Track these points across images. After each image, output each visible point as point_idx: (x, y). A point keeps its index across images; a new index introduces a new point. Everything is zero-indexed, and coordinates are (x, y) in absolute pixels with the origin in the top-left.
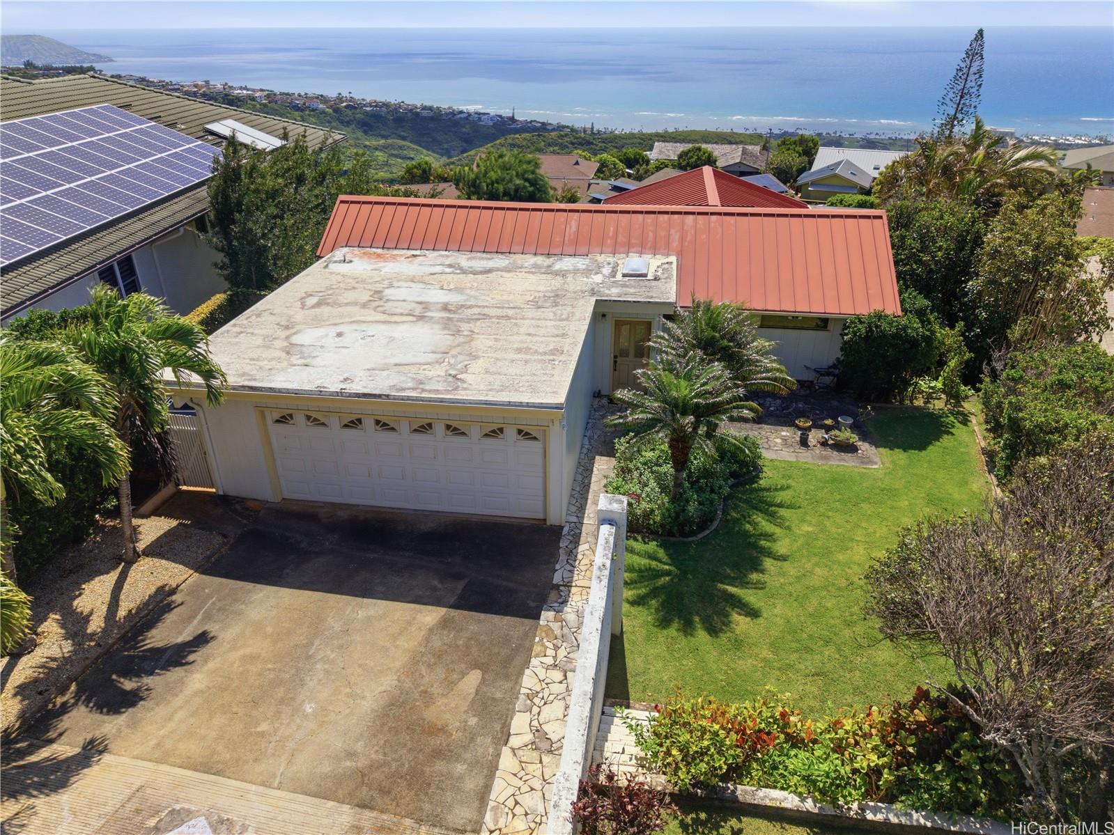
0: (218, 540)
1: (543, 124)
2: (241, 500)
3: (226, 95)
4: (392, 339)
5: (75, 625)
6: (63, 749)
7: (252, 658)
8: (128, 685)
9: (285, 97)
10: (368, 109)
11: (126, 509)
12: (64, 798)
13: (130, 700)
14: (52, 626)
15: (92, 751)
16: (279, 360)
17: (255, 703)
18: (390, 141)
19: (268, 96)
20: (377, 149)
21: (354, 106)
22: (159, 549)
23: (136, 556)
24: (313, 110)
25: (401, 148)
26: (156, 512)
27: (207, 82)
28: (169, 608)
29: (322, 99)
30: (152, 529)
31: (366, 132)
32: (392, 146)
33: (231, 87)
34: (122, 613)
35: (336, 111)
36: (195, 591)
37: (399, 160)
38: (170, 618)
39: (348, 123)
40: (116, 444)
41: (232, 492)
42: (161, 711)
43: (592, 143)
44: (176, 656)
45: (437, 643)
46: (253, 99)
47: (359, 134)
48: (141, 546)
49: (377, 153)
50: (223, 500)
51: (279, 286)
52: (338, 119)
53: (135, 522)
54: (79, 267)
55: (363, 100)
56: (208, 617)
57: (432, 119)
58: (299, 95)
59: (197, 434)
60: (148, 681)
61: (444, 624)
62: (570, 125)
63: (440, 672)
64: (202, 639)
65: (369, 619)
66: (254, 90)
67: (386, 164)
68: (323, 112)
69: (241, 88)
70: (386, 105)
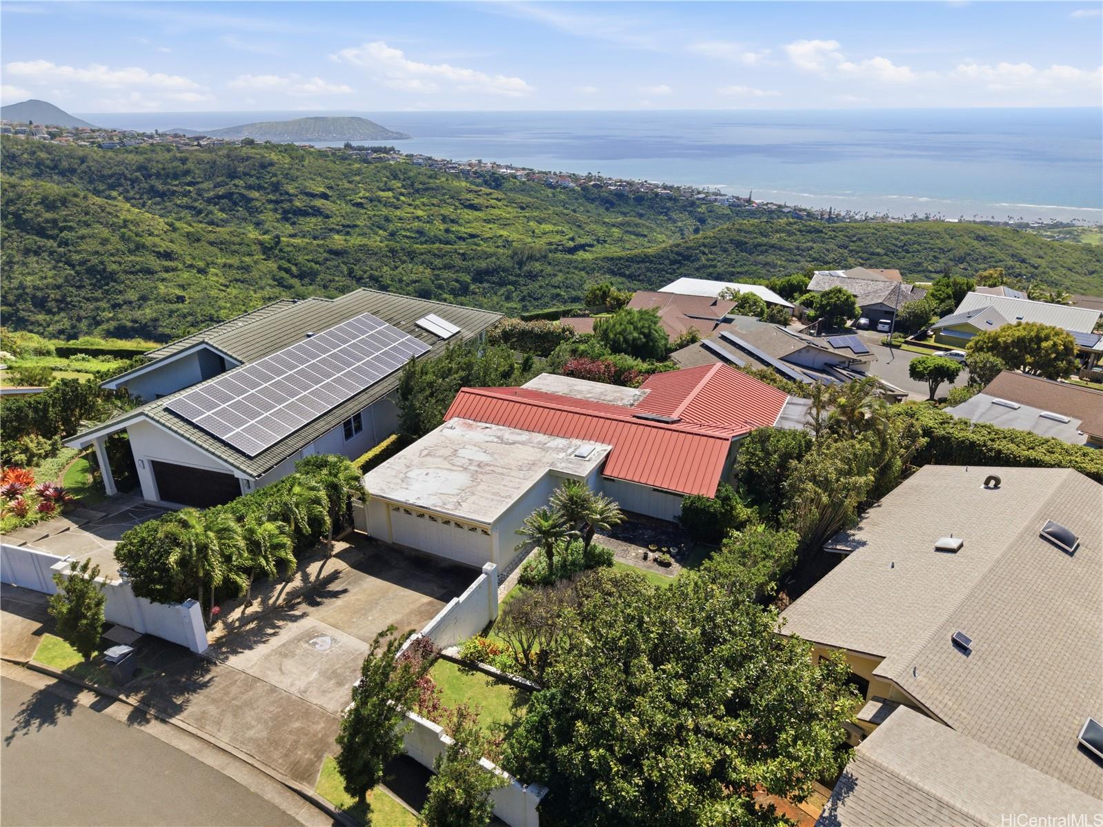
0: (362, 555)
1: (780, 206)
2: (376, 540)
3: (493, 173)
4: (447, 479)
5: (306, 577)
6: (297, 613)
7: (358, 600)
8: (319, 600)
9: (541, 175)
10: (613, 188)
11: (330, 537)
12: (295, 624)
13: (318, 604)
14: (298, 576)
15: (304, 615)
16: (397, 484)
17: (355, 613)
18: (627, 219)
19: (528, 175)
20: (614, 226)
21: (600, 185)
22: (339, 556)
23: (331, 556)
24: (565, 188)
25: (636, 225)
26: (343, 540)
27: (480, 161)
28: (337, 578)
29: (574, 178)
30: (340, 546)
31: (607, 209)
32: (628, 224)
33: (499, 166)
34: (322, 576)
35: (584, 189)
36: (347, 574)
37: (633, 237)
38: (337, 581)
39: (593, 200)
40: (327, 519)
41: (374, 535)
42: (326, 609)
43: (822, 232)
44: (335, 595)
45: (423, 609)
46: (515, 177)
47: (602, 210)
48: (334, 553)
49: (614, 229)
50: (368, 539)
51: (420, 437)
52: (585, 196)
53: (333, 542)
54: (334, 423)
55: (610, 179)
56: (349, 584)
57: (670, 198)
58: (555, 174)
59: (363, 509)
60: (324, 600)
61: (429, 603)
62: (808, 208)
63: (418, 618)
64: (345, 591)
65: (403, 596)
66: (517, 170)
67: (621, 240)
68: (573, 190)
69: (507, 167)
70: (630, 184)
